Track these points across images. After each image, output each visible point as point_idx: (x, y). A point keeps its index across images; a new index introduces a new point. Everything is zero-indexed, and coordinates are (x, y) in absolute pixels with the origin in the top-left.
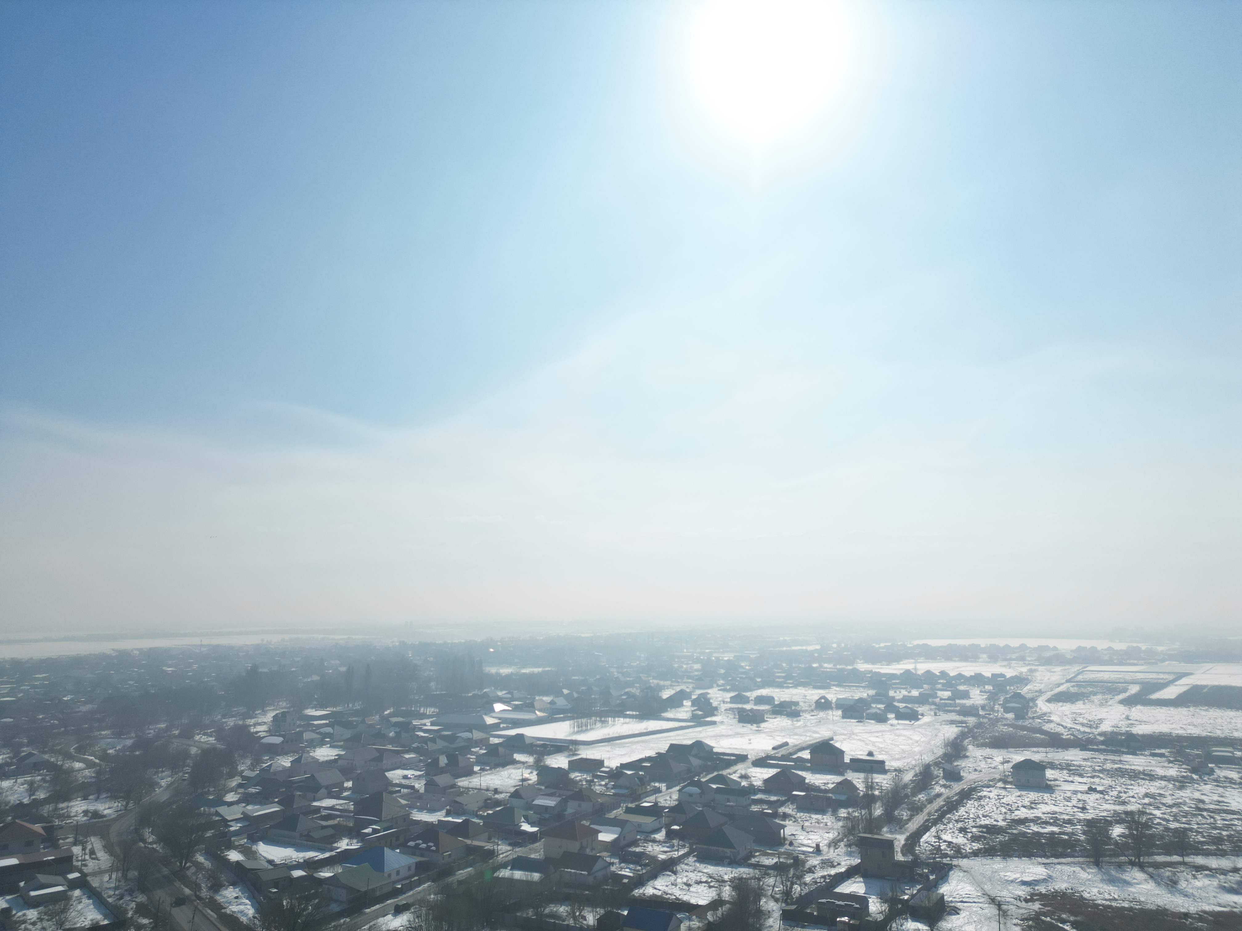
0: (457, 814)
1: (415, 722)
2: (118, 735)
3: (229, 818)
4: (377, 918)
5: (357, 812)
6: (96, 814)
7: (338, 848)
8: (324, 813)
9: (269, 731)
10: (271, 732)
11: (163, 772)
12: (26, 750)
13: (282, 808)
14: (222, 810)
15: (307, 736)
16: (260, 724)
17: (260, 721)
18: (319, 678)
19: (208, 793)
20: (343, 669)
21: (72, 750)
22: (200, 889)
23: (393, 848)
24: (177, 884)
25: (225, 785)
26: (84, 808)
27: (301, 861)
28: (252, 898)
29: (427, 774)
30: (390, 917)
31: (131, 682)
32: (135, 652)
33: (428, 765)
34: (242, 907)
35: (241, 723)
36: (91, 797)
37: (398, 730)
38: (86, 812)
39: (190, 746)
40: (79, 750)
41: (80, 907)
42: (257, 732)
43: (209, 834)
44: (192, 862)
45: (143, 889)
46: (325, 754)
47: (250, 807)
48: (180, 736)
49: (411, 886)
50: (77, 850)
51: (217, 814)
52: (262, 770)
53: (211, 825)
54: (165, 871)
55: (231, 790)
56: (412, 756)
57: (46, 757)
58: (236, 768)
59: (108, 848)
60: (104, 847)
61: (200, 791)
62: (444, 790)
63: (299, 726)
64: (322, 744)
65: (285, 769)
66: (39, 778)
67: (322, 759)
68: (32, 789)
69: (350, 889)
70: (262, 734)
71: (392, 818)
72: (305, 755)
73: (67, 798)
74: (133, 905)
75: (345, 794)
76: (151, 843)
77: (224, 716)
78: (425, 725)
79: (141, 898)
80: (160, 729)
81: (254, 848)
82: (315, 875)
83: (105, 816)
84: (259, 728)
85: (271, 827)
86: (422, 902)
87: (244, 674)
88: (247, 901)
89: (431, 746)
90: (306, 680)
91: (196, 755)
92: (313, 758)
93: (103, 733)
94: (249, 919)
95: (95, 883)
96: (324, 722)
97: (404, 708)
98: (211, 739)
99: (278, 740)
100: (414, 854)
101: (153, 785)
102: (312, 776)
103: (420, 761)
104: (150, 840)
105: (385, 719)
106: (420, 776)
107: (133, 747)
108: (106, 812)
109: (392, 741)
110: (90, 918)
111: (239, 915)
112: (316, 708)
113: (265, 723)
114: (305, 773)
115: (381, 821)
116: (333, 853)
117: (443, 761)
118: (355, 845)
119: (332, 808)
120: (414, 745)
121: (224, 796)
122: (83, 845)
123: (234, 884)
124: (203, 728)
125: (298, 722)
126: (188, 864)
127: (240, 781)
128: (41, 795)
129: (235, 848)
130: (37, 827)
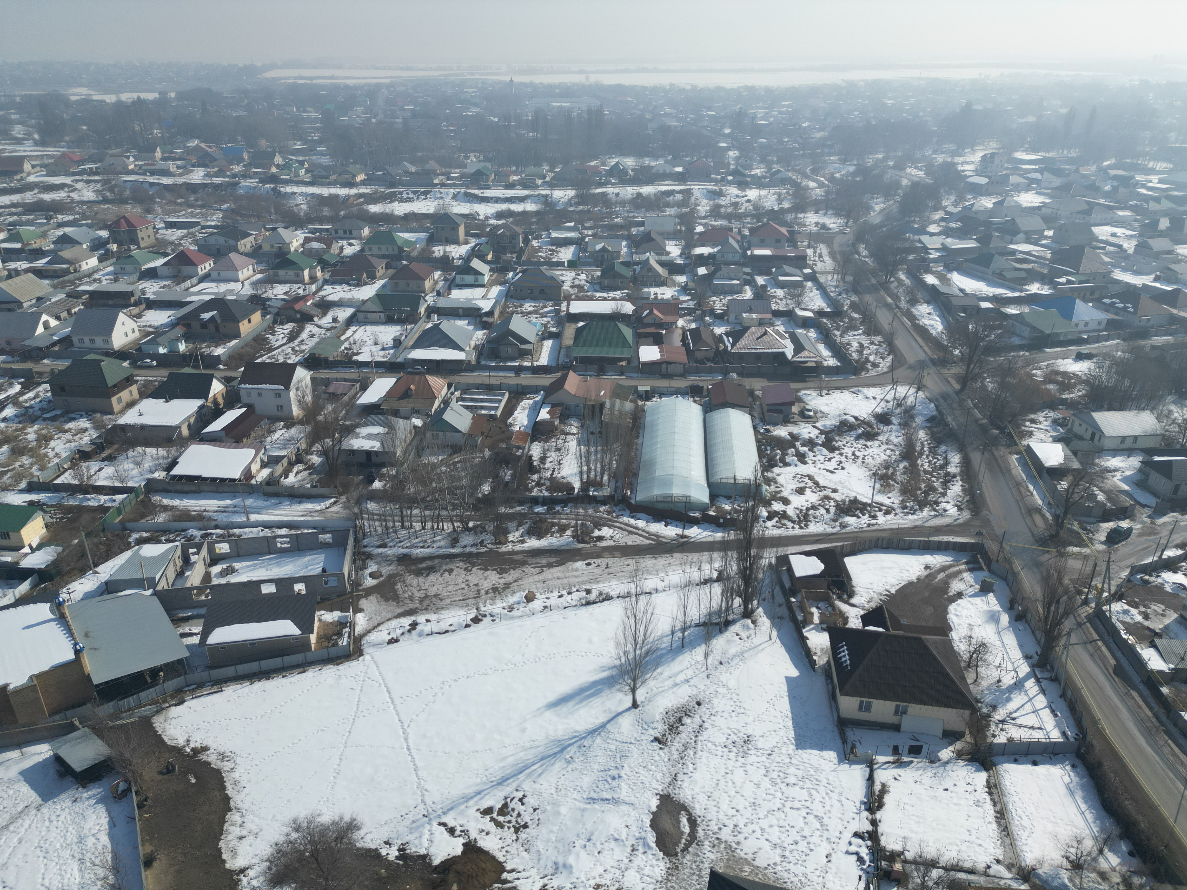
0: (1169, 282)
1: (1139, 178)
2: (843, 161)
3: (929, 247)
4: (1057, 358)
5: (1053, 261)
6: (824, 227)
7: (1028, 290)
8: (1019, 256)
9: (976, 171)
10: (977, 172)
11: (877, 198)
12: (776, 167)
13: (979, 245)
14: (925, 239)
15: (1014, 179)
16: (967, 163)
17: (968, 160)
18: (1034, 119)
19: (914, 222)
20: (1064, 111)
21: (808, 171)
22: (900, 301)
23: (1086, 300)
24: (882, 293)
25: (929, 217)
26: (816, 220)
27: (991, 295)
28: (942, 316)
29: (1141, 235)
30: (1070, 361)
31: (856, 113)
32: (862, 83)
33: (1143, 226)
34: (932, 322)
35: (949, 160)
36: (821, 212)
37: (1115, 183)
38: (817, 224)
39: (902, 177)
40: (813, 171)
41: (811, 295)
42: (964, 171)
43: (911, 257)
44: (895, 278)
45: (856, 292)
46: (1030, 200)
47: (949, 240)
48: (894, 167)
49: (1098, 340)
50: (810, 252)
51: (920, 241)
52: (965, 208)
53: (914, 250)
54: (874, 281)
55: (934, 222)
56: (1127, 213)
57: (790, 174)
58: (941, 203)
59: (832, 254)
60: (829, 253)
61: (907, 219)
62: (1157, 255)
63: (1007, 169)
64: (1027, 188)
65: (987, 211)
66: (785, 191)
67: (1025, 205)
68: (780, 200)
69: (1034, 329)
70: (968, 173)
71: (1091, 273)
72: (1008, 199)
73: (804, 211)
74: (848, 302)
75: (1044, 242)
76: (864, 257)
77: (935, 152)
78: (1151, 181)
79: (854, 298)
80: (877, 159)
81: (949, 276)
82: (1002, 309)
83: (830, 229)
84: (966, 167)
85: (966, 261)
86: (1106, 356)
87: (958, 110)
88: (938, 319)
89: (1153, 206)
90: (1020, 121)
91: (907, 186)
92: (1016, 202)
93: (832, 158)
94: (938, 333)
95: (822, 279)
96: (1034, 167)
97: (1129, 161)
98: (920, 173)
99: (983, 181)
100: (1107, 311)
101: (868, 209)
102: (1013, 219)
103: (1136, 220)
104: (864, 254)
105: (1104, 171)
106: (1132, 236)
107: (855, 174)
108: (831, 226)
109: (1106, 195)
110: (817, 304)
111: (930, 328)
112: (1026, 151)
113: (973, 162)
114: (1006, 216)
115: (1078, 273)
116: (1023, 294)
117: (1164, 223)
118: (1046, 291)
119: (1028, 253)
120: (1131, 203)
121: (927, 226)
122: (815, 248)
123: (928, 302)
124: (914, 162)
125: (1006, 165)
126: (892, 279)
127: (943, 215)
128: (786, 205)
129: (933, 273)
130: (784, 230)
